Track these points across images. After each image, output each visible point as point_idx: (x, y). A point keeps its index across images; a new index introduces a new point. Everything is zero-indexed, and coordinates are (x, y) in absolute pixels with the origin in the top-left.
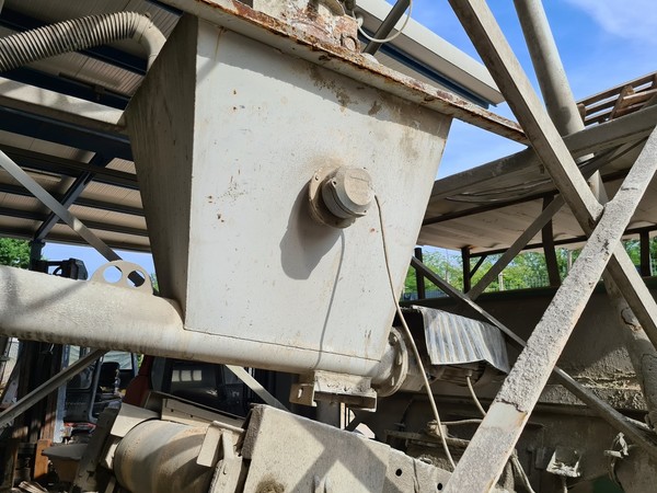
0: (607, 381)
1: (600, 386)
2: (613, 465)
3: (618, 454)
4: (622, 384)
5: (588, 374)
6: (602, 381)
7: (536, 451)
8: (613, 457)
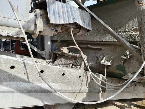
0: (127, 32)
1: (124, 34)
2: (123, 61)
3: (125, 58)
4: (133, 32)
5: (121, 30)
6: (126, 32)
7: (99, 57)
8: (123, 59)
